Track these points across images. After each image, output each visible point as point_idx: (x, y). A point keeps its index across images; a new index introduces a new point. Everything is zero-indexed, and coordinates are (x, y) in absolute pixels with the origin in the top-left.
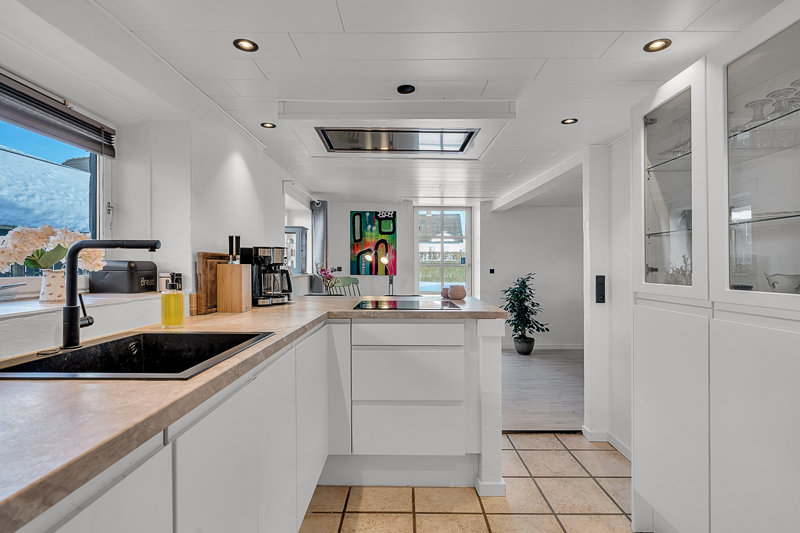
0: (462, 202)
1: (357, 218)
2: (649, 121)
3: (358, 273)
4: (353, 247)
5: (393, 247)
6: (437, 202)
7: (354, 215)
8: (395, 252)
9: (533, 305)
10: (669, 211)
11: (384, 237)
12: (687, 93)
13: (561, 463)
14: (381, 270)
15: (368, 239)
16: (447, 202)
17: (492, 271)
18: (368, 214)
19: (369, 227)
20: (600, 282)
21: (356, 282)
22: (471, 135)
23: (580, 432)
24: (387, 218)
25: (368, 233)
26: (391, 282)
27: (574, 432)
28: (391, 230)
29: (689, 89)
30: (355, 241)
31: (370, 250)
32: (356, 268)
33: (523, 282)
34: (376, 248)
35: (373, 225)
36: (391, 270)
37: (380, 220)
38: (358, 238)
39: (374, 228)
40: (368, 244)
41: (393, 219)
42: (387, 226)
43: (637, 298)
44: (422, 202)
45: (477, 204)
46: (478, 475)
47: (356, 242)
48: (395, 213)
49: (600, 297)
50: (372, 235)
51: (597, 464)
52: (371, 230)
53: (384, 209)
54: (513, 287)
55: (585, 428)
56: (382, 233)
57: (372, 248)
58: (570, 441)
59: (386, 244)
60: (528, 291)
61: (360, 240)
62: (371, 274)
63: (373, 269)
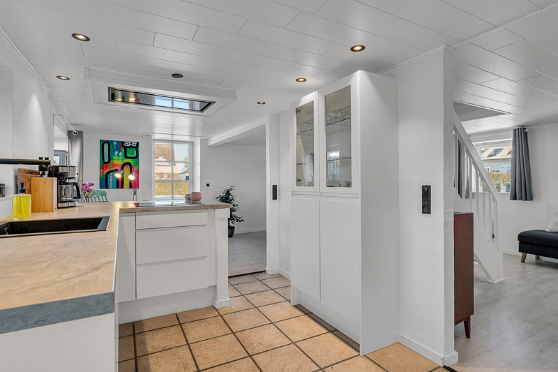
0: (187, 139)
1: (106, 146)
2: (298, 111)
3: (107, 187)
4: (102, 168)
5: (136, 168)
6: (169, 137)
7: (103, 143)
8: (137, 172)
9: (234, 206)
10: (305, 151)
11: (128, 160)
12: (312, 103)
13: (257, 286)
14: (126, 184)
15: (115, 162)
16: (176, 138)
17: (208, 185)
18: (115, 143)
19: (116, 152)
20: (275, 188)
21: (105, 194)
22: (210, 104)
23: (265, 271)
24: (131, 147)
25: (116, 157)
26: (135, 193)
27: (262, 272)
28: (135, 155)
29: (313, 102)
30: (104, 162)
31: (116, 170)
32: (105, 183)
33: (228, 192)
34: (122, 168)
35: (119, 151)
36: (134, 185)
37: (126, 148)
38: (106, 160)
39: (121, 154)
40: (116, 165)
41: (137, 147)
42: (131, 153)
43: (293, 194)
44: (157, 136)
45: (198, 141)
46: (215, 298)
47: (104, 164)
48: (138, 143)
49: (275, 197)
50: (118, 159)
51: (274, 284)
52: (118, 154)
53: (128, 140)
54: (222, 195)
55: (267, 268)
56: (126, 157)
57: (119, 168)
58: (260, 276)
59: (130, 166)
60: (230, 197)
61: (109, 162)
62: (117, 188)
63: (120, 184)
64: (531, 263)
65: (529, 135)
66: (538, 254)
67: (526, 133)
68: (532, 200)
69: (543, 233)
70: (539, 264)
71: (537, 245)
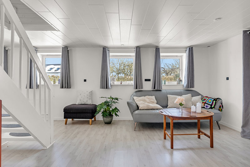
64: (69, 124)
65: (69, 52)
66: (73, 118)
67: (68, 50)
68: (70, 88)
69: (75, 106)
70: (73, 123)
71: (72, 113)
